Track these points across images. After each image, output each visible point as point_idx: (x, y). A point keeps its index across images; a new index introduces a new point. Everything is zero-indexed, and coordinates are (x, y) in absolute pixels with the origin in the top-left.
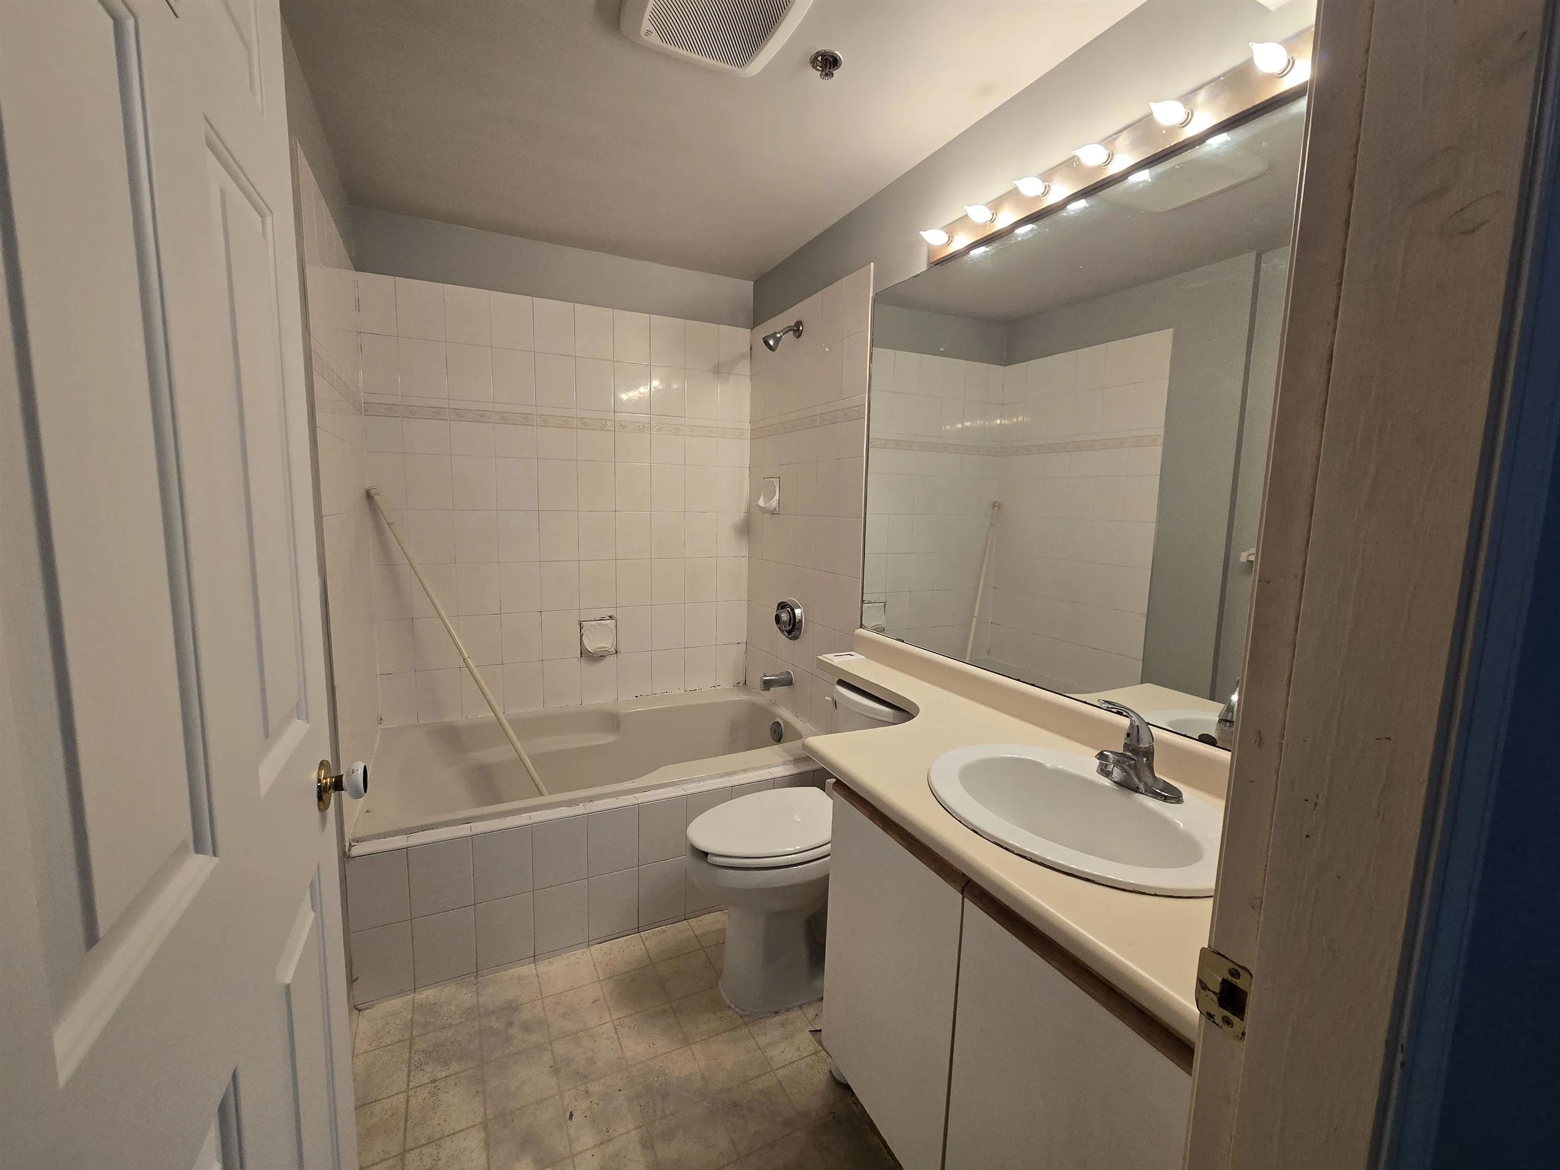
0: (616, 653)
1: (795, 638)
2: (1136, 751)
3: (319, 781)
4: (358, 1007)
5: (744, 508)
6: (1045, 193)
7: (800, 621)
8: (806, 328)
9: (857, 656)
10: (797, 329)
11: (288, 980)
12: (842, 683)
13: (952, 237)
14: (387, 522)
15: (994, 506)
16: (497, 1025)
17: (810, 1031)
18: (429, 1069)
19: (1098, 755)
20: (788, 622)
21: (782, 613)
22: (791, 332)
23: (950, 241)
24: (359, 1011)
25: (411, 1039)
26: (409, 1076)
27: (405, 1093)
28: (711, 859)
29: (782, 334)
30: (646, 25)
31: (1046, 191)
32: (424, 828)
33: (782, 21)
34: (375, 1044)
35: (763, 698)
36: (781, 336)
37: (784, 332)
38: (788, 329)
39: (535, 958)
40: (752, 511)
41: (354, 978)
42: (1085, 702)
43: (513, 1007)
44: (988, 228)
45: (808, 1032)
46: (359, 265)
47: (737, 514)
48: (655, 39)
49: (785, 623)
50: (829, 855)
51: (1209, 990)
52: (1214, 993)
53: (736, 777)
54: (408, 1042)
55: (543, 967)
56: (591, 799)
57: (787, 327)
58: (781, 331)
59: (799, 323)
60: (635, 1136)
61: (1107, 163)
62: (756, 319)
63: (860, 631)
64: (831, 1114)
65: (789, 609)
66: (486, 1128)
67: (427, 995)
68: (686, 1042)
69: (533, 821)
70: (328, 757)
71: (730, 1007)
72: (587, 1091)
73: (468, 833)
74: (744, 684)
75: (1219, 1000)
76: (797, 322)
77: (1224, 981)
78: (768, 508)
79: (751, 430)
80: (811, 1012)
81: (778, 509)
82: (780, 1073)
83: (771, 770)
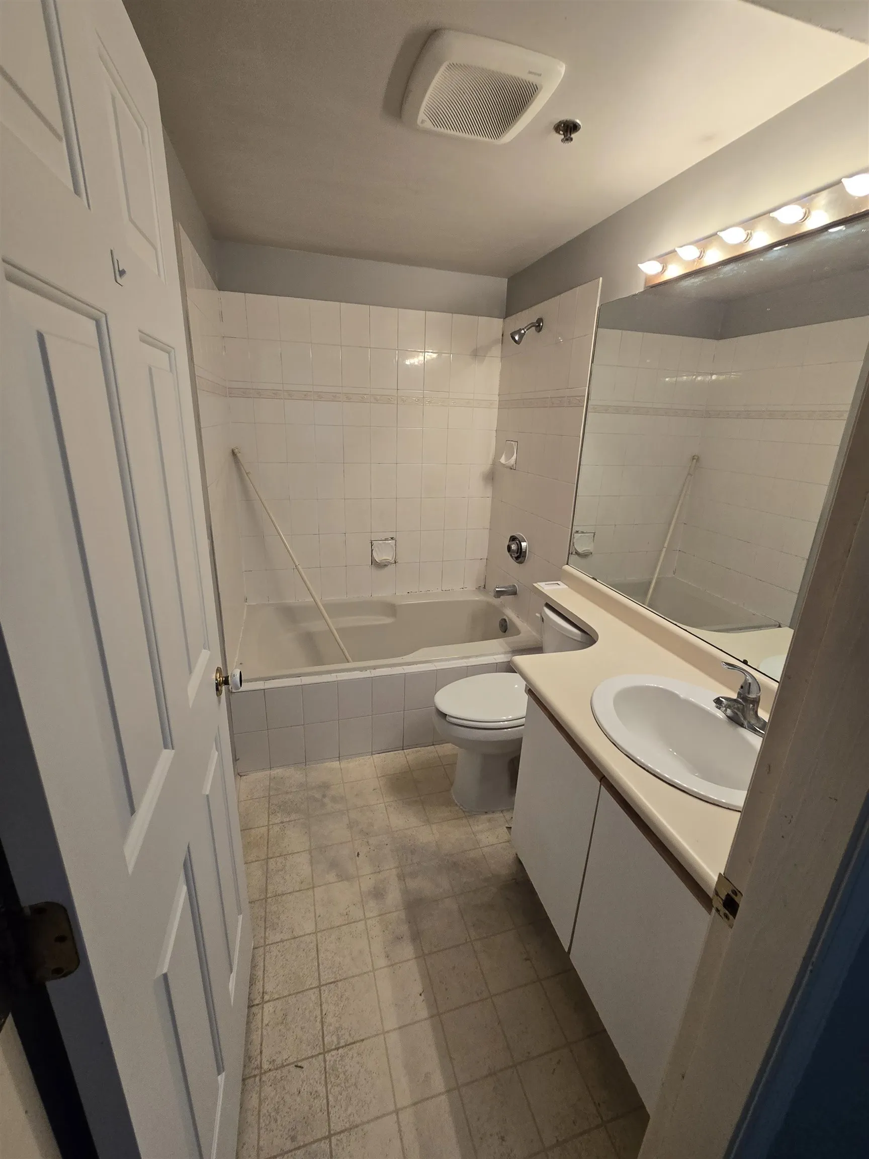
0: (395, 563)
1: (521, 563)
2: (745, 699)
3: (217, 680)
4: (240, 774)
5: (490, 462)
6: (747, 240)
7: (526, 552)
8: (545, 325)
9: (563, 586)
10: (538, 325)
11: (207, 793)
12: (548, 606)
13: (666, 266)
14: (246, 472)
15: (693, 459)
16: (316, 796)
17: (507, 827)
18: (279, 815)
19: (715, 699)
20: (516, 551)
21: (512, 544)
22: (534, 328)
23: (664, 270)
24: (241, 776)
25: (269, 796)
26: (269, 818)
27: (267, 827)
28: (448, 718)
29: (525, 330)
30: (422, 116)
31: (748, 238)
32: (274, 678)
33: (531, 104)
34: (249, 797)
35: (496, 601)
36: (525, 332)
37: (527, 328)
38: (532, 325)
39: (339, 758)
40: (495, 463)
41: (237, 758)
42: (721, 650)
43: (325, 786)
44: (696, 263)
45: (505, 828)
46: (222, 285)
47: (485, 465)
48: (428, 125)
49: (513, 551)
50: (523, 725)
51: (720, 897)
52: (722, 899)
53: (471, 660)
54: (268, 798)
55: (344, 764)
56: (375, 668)
57: (531, 324)
58: (525, 328)
59: (540, 320)
60: (394, 872)
61: (803, 220)
62: (509, 309)
63: (566, 567)
64: (514, 879)
65: (518, 542)
66: (310, 853)
67: (278, 772)
68: (428, 822)
69: (339, 679)
70: (220, 666)
71: (456, 805)
72: (368, 842)
73: (299, 683)
74: (483, 588)
75: (723, 903)
76: (538, 319)
77: (728, 895)
78: (507, 465)
79: (499, 401)
80: (508, 815)
81: (515, 465)
82: (485, 849)
83: (495, 657)
